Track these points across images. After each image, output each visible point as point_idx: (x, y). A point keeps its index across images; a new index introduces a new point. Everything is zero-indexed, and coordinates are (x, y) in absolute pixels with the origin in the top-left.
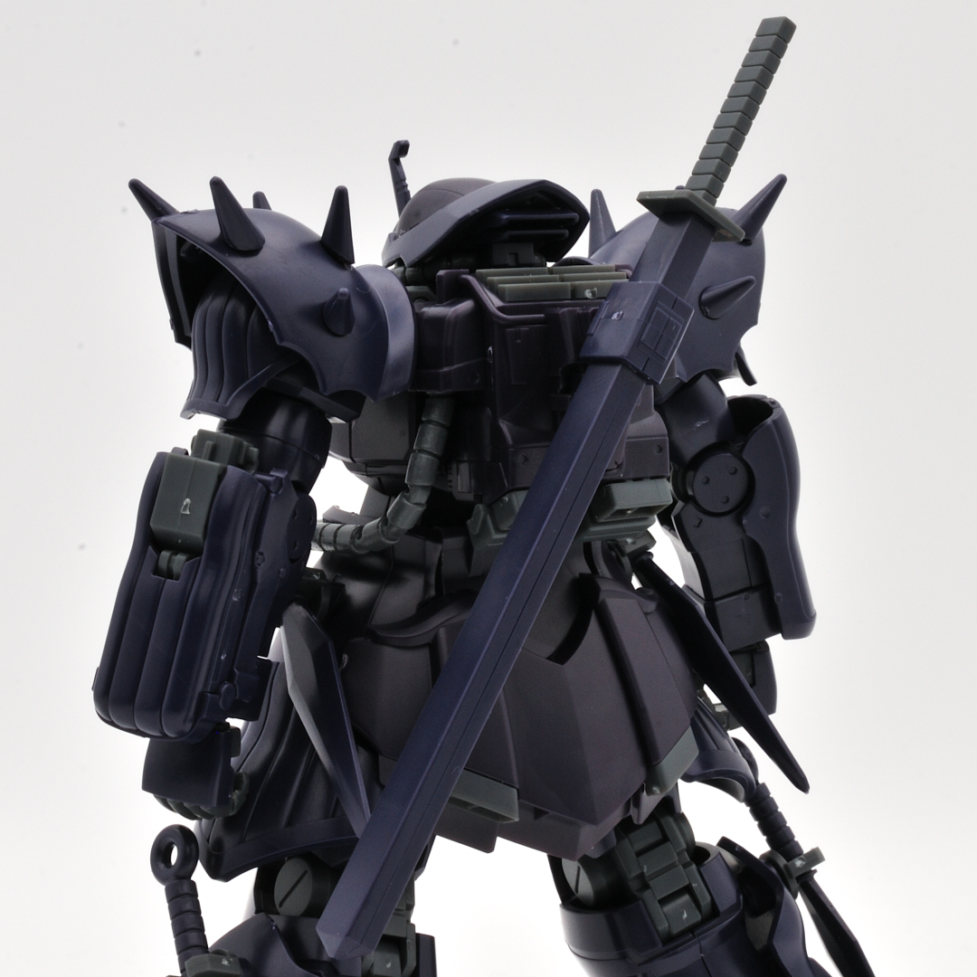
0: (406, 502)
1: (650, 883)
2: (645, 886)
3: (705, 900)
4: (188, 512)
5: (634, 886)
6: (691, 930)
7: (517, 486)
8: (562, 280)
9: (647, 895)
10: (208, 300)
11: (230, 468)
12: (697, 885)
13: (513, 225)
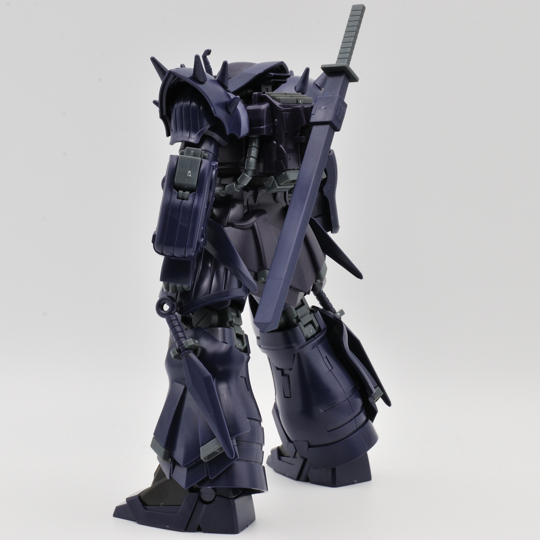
0: (246, 175)
1: (301, 319)
2: (299, 321)
3: (317, 325)
4: (190, 176)
5: (295, 321)
6: (313, 336)
7: (288, 168)
8: (291, 96)
9: (300, 323)
10: (176, 105)
11: (203, 160)
12: (314, 320)
13: (275, 77)
